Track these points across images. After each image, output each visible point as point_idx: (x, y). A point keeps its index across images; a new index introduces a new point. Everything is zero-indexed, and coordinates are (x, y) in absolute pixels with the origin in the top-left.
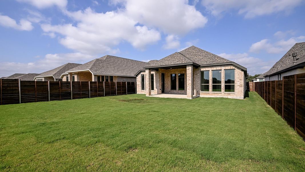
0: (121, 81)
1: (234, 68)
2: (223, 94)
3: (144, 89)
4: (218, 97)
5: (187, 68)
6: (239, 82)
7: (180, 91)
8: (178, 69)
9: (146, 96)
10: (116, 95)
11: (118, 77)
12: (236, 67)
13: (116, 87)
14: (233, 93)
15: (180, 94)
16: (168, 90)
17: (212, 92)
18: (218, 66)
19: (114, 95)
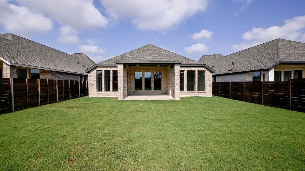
0: (63, 78)
1: (205, 70)
2: (196, 93)
3: (102, 91)
4: (193, 96)
5: (175, 67)
6: (209, 82)
7: (146, 92)
8: (144, 67)
9: (119, 100)
10: (56, 102)
11: (51, 71)
12: (207, 68)
13: (56, 89)
14: (204, 92)
15: (147, 95)
16: (131, 91)
17: (187, 92)
18: (193, 67)
19: (54, 102)
